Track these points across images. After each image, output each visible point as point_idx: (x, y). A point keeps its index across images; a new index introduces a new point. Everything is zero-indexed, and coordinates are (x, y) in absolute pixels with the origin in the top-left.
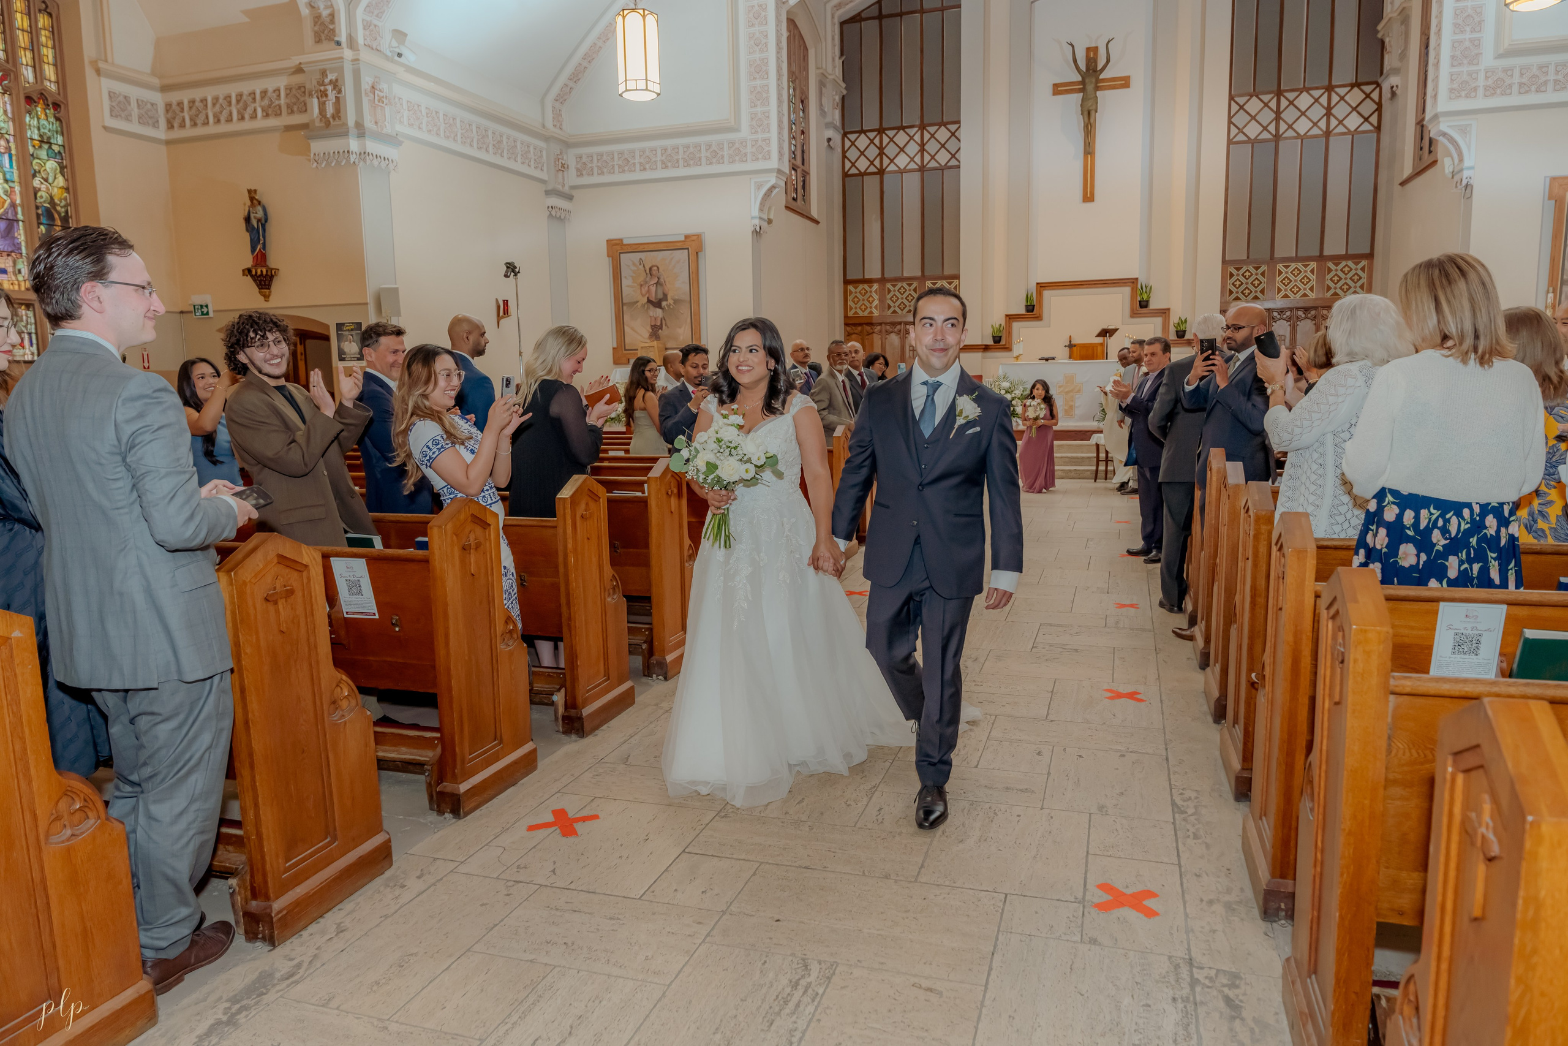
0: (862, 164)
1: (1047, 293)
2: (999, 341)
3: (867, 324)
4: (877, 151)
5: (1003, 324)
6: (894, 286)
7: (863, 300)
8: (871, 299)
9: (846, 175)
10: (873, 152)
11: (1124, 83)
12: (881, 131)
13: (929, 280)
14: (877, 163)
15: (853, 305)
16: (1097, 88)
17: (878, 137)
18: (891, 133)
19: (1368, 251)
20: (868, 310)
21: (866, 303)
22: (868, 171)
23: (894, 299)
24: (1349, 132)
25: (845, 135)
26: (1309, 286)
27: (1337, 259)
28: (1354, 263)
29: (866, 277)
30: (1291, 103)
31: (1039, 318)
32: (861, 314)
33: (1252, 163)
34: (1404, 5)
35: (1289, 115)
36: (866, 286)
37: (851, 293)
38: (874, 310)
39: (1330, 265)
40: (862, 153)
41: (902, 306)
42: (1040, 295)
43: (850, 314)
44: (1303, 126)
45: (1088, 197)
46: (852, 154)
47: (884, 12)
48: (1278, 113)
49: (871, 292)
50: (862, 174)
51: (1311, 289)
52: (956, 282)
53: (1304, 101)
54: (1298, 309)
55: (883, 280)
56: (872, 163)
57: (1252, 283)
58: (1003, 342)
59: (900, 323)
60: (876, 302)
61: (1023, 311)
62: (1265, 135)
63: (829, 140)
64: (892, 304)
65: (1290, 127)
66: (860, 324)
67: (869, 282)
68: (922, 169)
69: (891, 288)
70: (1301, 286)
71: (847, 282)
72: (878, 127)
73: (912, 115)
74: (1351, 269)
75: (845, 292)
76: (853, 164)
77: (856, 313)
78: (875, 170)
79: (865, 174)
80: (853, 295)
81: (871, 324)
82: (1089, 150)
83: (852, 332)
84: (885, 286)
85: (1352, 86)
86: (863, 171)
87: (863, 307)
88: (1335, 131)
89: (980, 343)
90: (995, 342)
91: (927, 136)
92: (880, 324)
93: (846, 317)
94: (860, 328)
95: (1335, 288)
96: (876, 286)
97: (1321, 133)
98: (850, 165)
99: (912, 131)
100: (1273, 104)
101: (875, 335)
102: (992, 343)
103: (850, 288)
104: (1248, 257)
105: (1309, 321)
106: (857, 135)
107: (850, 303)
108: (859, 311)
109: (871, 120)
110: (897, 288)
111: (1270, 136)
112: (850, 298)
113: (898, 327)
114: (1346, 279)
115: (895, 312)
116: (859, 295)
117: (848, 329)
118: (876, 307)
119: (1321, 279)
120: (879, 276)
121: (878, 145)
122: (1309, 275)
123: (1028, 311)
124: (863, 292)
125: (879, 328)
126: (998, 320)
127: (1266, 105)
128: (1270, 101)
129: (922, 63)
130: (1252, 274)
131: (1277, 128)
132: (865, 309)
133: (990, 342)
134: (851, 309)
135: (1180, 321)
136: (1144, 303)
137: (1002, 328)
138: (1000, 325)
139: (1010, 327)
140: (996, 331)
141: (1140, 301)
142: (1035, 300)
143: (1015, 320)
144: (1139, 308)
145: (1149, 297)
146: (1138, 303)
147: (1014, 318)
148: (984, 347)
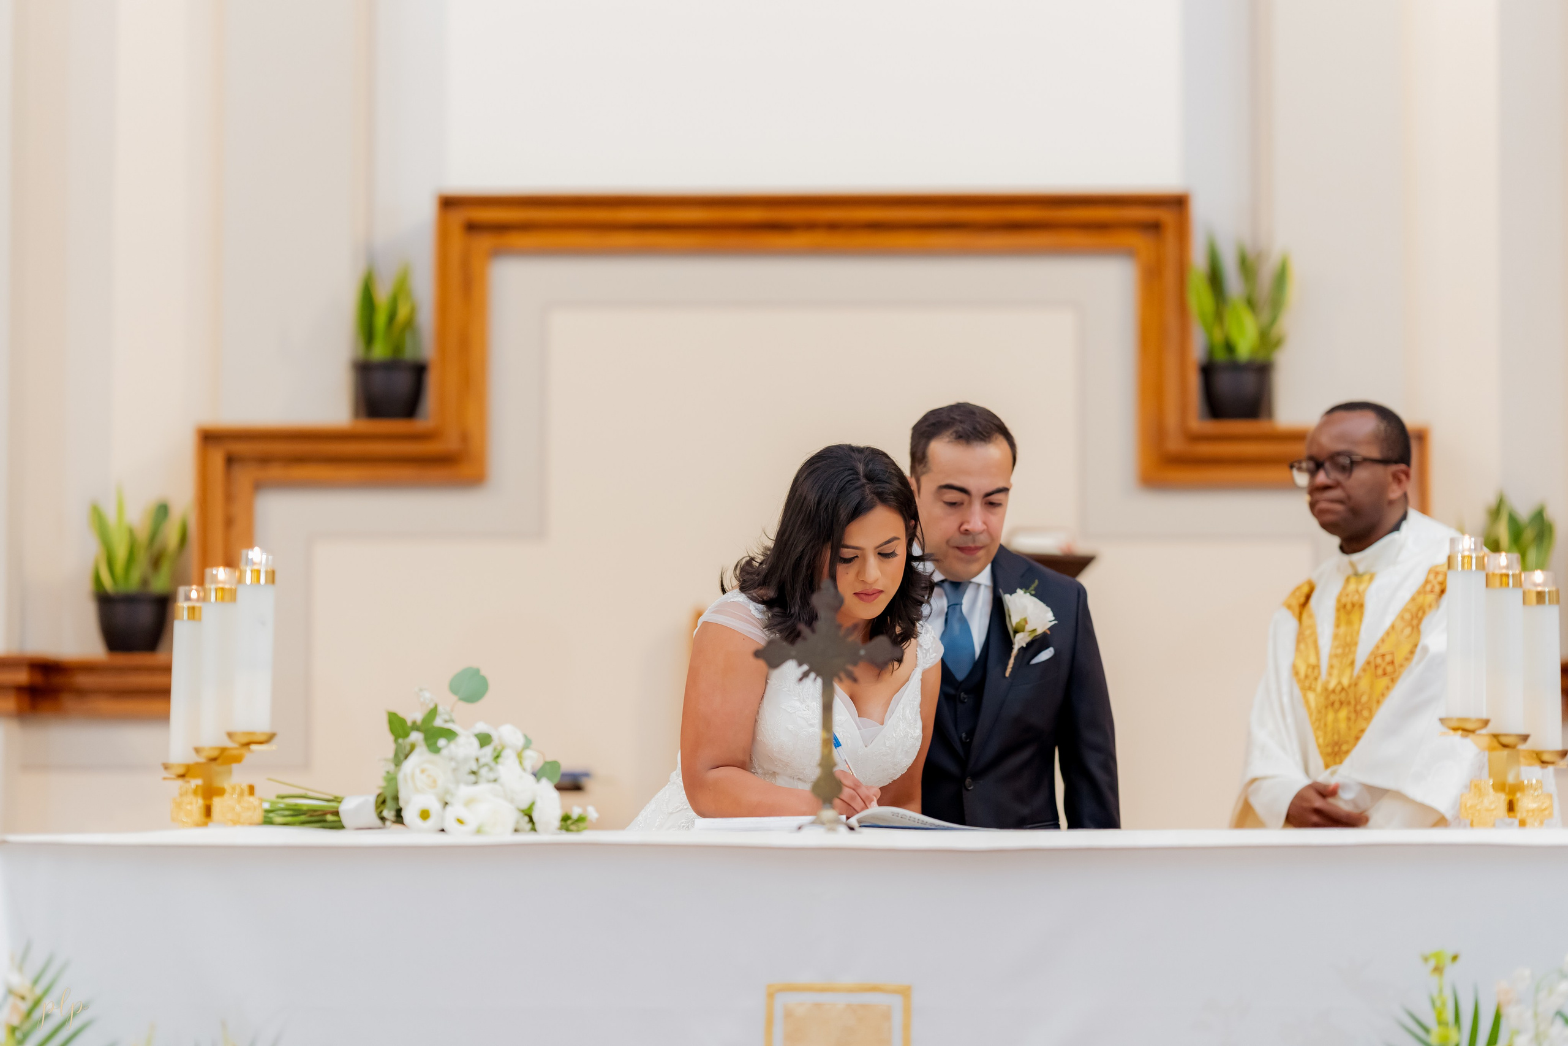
2: (148, 640)
5: (182, 500)
31: (463, 462)
42: (461, 282)
61: (331, 403)
90: (116, 640)
102: (93, 646)
123: (373, 407)
126: (150, 469)
135: (1503, 532)
136: (1224, 383)
137: (171, 536)
138: (163, 511)
139: (229, 522)
140: (121, 553)
141: (1208, 371)
142: (427, 318)
143: (275, 471)
144: (1198, 423)
145: (1269, 340)
146: (1194, 381)
147: (265, 460)
148: (22, 677)
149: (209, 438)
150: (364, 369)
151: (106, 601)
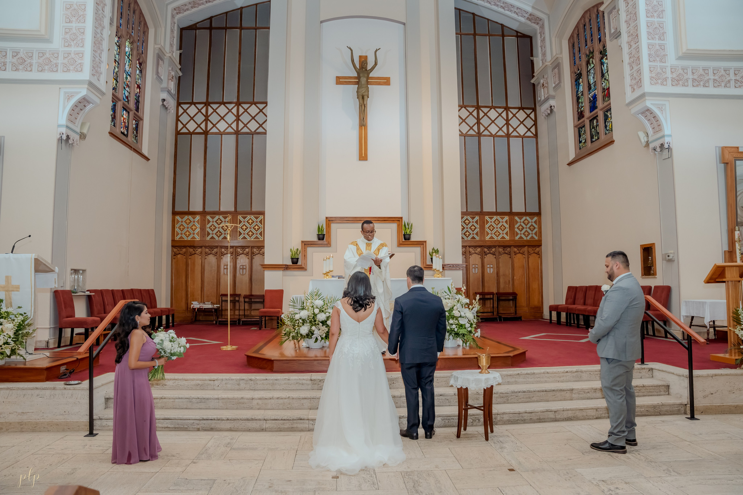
0: (192, 126)
1: (333, 226)
2: (297, 263)
3: (190, 247)
4: (204, 118)
5: (300, 249)
6: (213, 218)
7: (188, 228)
8: (194, 227)
9: (178, 133)
10: (200, 118)
11: (386, 81)
12: (207, 104)
13: (241, 213)
14: (203, 126)
15: (180, 232)
16: (368, 83)
17: (205, 108)
18: (215, 106)
19: (537, 211)
20: (191, 236)
21: (190, 230)
22: (196, 131)
23: (213, 228)
24: (520, 136)
25: (179, 104)
26: (505, 232)
27: (520, 214)
28: (530, 218)
29: (191, 210)
30: (486, 114)
31: (329, 245)
32: (186, 239)
33: (465, 149)
34: (558, 56)
35: (485, 121)
36: (190, 217)
37: (178, 221)
38: (196, 236)
39: (516, 218)
40: (192, 118)
41: (219, 234)
42: (328, 226)
43: (177, 238)
44: (493, 129)
45: (363, 156)
46: (184, 118)
47: (213, 25)
48: (478, 119)
49: (194, 222)
50: (191, 134)
51: (507, 234)
52: (261, 217)
53: (493, 114)
54: (499, 246)
55: (204, 213)
56: (199, 126)
57: (470, 228)
58: (300, 263)
59: (217, 247)
60: (198, 230)
61: (315, 239)
62: (471, 132)
63: (164, 100)
64: (210, 232)
65: (486, 129)
66: (185, 247)
67: (194, 214)
68: (237, 133)
69: (211, 219)
70: (501, 232)
71: (175, 213)
72: (205, 101)
73: (231, 95)
74: (529, 222)
75: (173, 221)
76: (184, 126)
77: (181, 237)
78: (202, 131)
79: (194, 133)
80: (180, 223)
81: (194, 247)
82: (363, 124)
83: (178, 252)
84: (205, 217)
85: (520, 109)
86: (191, 131)
87: (188, 233)
88: (512, 135)
89: (280, 263)
90: (293, 263)
91: (241, 110)
92: (201, 247)
93: (173, 241)
94: (184, 250)
95: (521, 234)
96: (198, 217)
97: (504, 134)
98: (182, 126)
99: (230, 106)
100: (475, 114)
101: (196, 255)
102: (290, 263)
103: (178, 218)
104: (467, 210)
105: (507, 255)
106: (189, 105)
107: (177, 230)
108: (184, 236)
109: (200, 95)
110: (215, 219)
111: (474, 133)
112: (177, 226)
113: (215, 250)
114: (526, 228)
115: (212, 238)
116: (184, 224)
117: (175, 250)
118: (197, 234)
119: (512, 227)
120: (201, 209)
121: (204, 113)
122: (505, 224)
123: (319, 239)
124: (188, 221)
125: (200, 250)
126: (296, 245)
127: (471, 114)
128: (473, 112)
129: (239, 61)
130: (470, 222)
131: (479, 128)
132: (189, 235)
133: (289, 263)
134: (178, 234)
135: (434, 251)
136: (407, 236)
137: (299, 252)
138: (298, 249)
139: (305, 251)
140: (294, 254)
141: (404, 235)
142: (325, 230)
143: (309, 245)
144: (404, 240)
145: (411, 232)
146: (403, 236)
147: (308, 244)
148: (284, 267)
149: (302, 242)
150: (318, 235)
151: (292, 259)
